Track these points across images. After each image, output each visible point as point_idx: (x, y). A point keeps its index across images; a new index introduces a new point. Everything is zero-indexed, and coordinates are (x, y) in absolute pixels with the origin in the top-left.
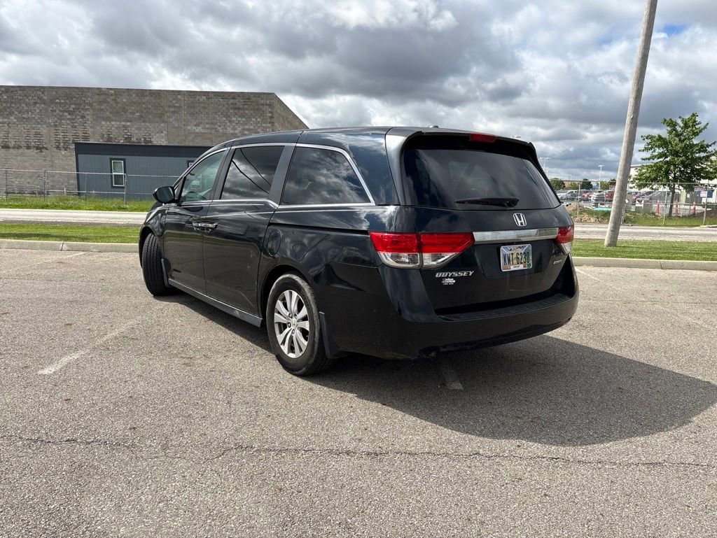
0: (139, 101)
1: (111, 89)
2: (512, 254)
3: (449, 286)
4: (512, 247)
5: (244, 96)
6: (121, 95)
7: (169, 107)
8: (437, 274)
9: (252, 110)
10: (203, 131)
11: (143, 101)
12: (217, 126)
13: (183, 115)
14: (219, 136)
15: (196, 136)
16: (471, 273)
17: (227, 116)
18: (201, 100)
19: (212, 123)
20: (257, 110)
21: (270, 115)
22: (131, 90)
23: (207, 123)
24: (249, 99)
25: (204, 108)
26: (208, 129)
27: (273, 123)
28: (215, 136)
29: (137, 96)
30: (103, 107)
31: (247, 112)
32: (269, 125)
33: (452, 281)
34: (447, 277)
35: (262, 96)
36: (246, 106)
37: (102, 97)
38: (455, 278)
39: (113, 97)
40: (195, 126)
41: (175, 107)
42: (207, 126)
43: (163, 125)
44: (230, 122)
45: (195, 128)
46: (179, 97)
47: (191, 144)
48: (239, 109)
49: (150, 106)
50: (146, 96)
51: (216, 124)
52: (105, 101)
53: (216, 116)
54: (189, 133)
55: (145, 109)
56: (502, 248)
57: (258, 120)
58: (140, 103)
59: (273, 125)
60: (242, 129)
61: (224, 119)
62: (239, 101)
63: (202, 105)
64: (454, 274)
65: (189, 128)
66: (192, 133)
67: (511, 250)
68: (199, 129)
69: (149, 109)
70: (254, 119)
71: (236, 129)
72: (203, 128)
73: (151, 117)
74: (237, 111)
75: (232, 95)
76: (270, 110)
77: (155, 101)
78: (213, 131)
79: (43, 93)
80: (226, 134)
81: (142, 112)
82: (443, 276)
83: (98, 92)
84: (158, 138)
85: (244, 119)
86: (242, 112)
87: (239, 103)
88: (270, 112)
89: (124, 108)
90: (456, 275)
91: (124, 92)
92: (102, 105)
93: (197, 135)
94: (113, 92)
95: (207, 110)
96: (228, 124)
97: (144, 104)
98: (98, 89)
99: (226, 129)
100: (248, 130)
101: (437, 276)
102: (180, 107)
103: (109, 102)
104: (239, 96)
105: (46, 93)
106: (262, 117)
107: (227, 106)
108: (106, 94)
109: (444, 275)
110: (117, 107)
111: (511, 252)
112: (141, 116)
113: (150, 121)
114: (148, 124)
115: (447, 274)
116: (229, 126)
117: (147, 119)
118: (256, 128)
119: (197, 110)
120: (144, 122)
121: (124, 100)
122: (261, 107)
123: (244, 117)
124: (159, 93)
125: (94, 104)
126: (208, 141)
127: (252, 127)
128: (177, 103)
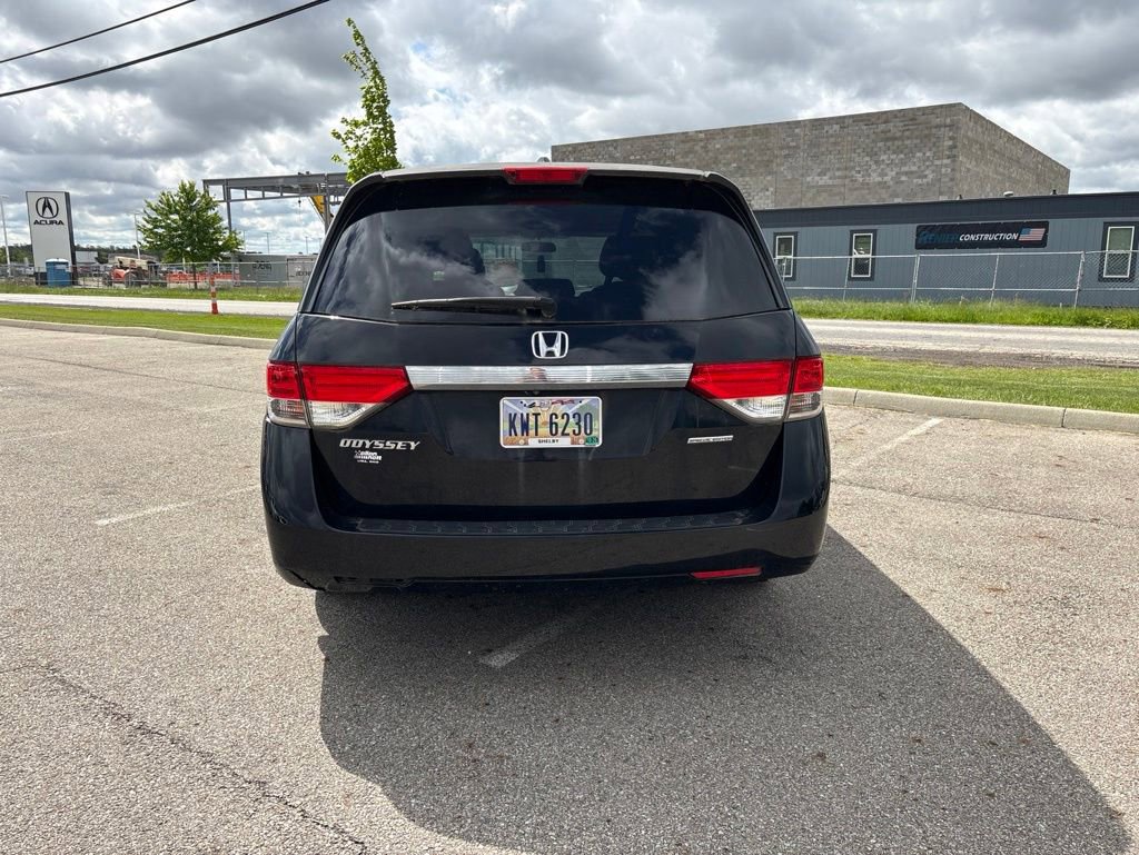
0: (738, 144)
1: (701, 132)
2: (536, 415)
3: (368, 465)
4: (537, 400)
5: (904, 116)
6: (714, 139)
7: (782, 148)
8: (343, 442)
9: (917, 138)
10: (830, 182)
11: (744, 143)
12: (854, 172)
13: (801, 159)
14: (856, 189)
15: (818, 192)
16: (413, 445)
17: (872, 154)
18: (831, 132)
19: (846, 169)
20: (926, 136)
21: (950, 143)
22: (728, 129)
23: (838, 169)
24: (912, 120)
25: (835, 144)
26: (839, 177)
27: (953, 158)
28: (850, 190)
29: (735, 137)
30: (688, 160)
31: (908, 142)
32: (946, 161)
33: (375, 457)
34: (363, 448)
35: (938, 111)
36: (907, 133)
37: (688, 145)
38: (380, 452)
39: (702, 144)
40: (819, 175)
41: (789, 147)
42: (837, 174)
43: (769, 178)
44: (876, 162)
45: (817, 178)
46: (797, 131)
47: (810, 205)
48: (894, 139)
49: (752, 151)
50: (749, 136)
51: (853, 168)
52: (691, 151)
53: (853, 155)
54: (808, 187)
55: (745, 155)
56: (505, 402)
57: (928, 154)
58: (739, 148)
59: (954, 161)
60: (897, 173)
61: (867, 159)
62: (895, 126)
63: (832, 140)
64: (377, 443)
65: (809, 179)
66: (813, 187)
67: (532, 406)
68: (825, 180)
69: (751, 155)
70: (918, 154)
71: (886, 175)
72: (830, 178)
73: (752, 167)
74: (889, 144)
75: (884, 116)
76: (951, 134)
77: (760, 142)
78: (847, 181)
79: (615, 148)
80: (868, 184)
81: (740, 161)
82: (354, 445)
83: (683, 138)
84: (761, 198)
85: (902, 156)
86: (900, 143)
87: (894, 128)
88: (951, 138)
89: (716, 158)
90: (381, 446)
91: (718, 134)
92: (687, 157)
93: (821, 189)
94: (702, 135)
95: (839, 148)
96: (874, 167)
97: (744, 147)
98: (683, 133)
99: (869, 175)
100: (906, 173)
101: (342, 445)
102: (797, 147)
103: (697, 152)
104: (896, 117)
105: (619, 148)
106: (934, 149)
107: (873, 136)
108: (694, 140)
109: (356, 443)
110: (707, 158)
111: (532, 410)
112: (739, 168)
113: (752, 174)
114: (747, 179)
115: (361, 442)
116: (875, 171)
117: (747, 172)
118: (923, 168)
119: (823, 149)
120: (742, 176)
121: (718, 146)
122: (934, 131)
123: (902, 152)
124: (767, 129)
125: (678, 157)
126: (837, 198)
127: (914, 168)
128: (793, 141)
